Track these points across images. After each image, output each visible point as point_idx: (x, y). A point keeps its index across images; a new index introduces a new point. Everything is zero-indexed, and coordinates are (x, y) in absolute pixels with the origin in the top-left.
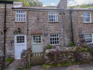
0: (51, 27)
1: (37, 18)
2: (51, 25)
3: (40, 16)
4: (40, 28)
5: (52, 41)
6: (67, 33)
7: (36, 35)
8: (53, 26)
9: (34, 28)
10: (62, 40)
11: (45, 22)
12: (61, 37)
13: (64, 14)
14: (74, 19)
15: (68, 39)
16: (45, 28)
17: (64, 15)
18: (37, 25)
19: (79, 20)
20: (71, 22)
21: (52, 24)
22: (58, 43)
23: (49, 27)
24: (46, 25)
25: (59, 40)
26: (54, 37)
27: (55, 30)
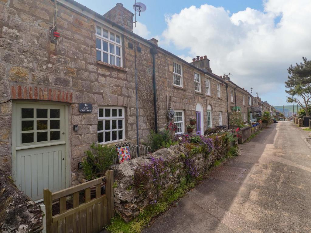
0: (102, 80)
1: (46, 31)
2: (105, 76)
3: (61, 27)
4: (62, 75)
5: (104, 131)
6: (143, 108)
7: (35, 107)
8: (108, 79)
9: (32, 70)
10: (132, 127)
11: (85, 59)
12: (131, 119)
13: (139, 50)
14: (159, 72)
15: (146, 123)
16: (82, 79)
17: (138, 54)
18: (48, 62)
19: (167, 76)
20: (154, 79)
21: (108, 73)
22: (120, 137)
23: (97, 80)
24: (86, 70)
25: (123, 129)
26: (111, 118)
27: (114, 92)
